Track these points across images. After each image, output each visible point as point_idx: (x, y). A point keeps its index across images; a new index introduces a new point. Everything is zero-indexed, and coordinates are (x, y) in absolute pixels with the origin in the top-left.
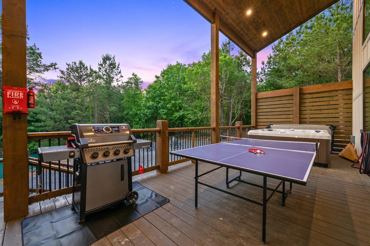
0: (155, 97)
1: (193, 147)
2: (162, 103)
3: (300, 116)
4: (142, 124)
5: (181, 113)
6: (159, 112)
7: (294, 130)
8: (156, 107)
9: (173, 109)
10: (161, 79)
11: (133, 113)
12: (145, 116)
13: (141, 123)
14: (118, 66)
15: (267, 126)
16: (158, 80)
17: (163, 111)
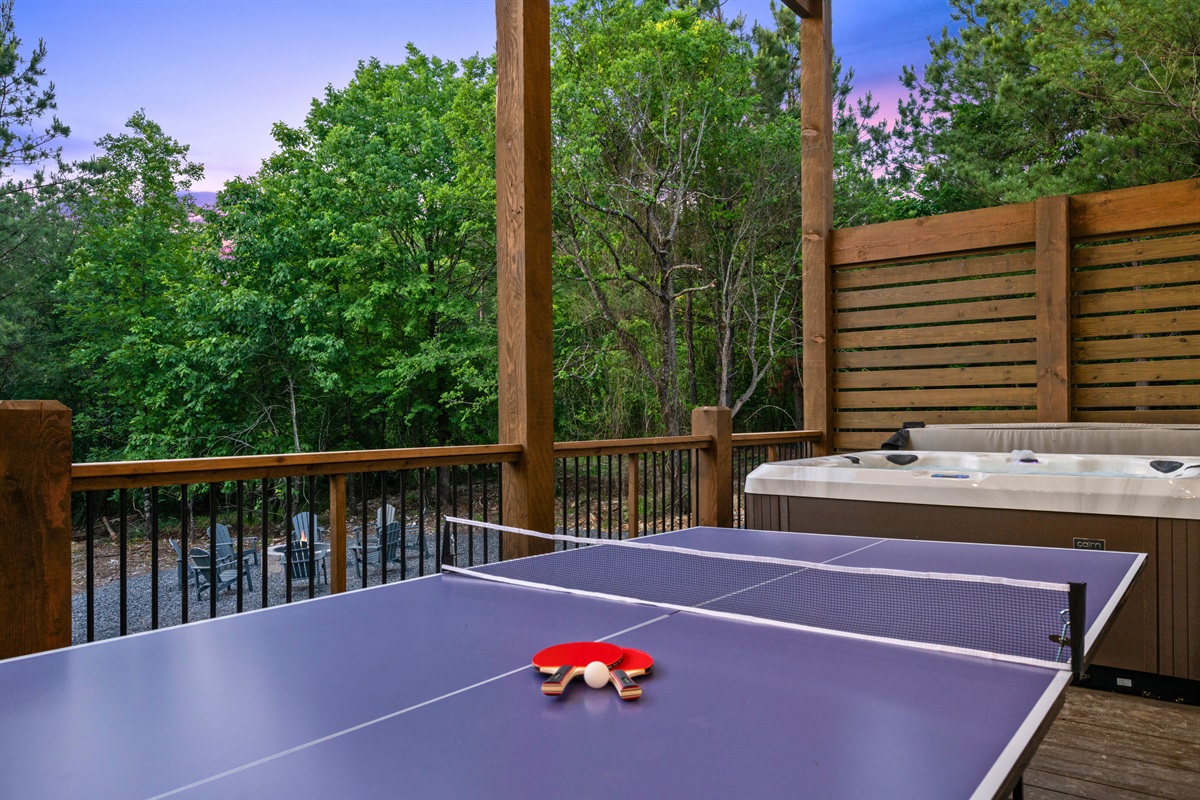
0: (268, 261)
1: (339, 585)
2: (313, 297)
3: (1072, 372)
4: (185, 427)
5: (429, 357)
6: (292, 350)
7: (1037, 456)
8: (273, 319)
9: (385, 335)
10: (310, 148)
11: (130, 358)
12: (206, 377)
13: (181, 422)
14: (36, 60)
15: (888, 437)
16: (292, 154)
17: (320, 348)
